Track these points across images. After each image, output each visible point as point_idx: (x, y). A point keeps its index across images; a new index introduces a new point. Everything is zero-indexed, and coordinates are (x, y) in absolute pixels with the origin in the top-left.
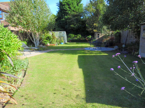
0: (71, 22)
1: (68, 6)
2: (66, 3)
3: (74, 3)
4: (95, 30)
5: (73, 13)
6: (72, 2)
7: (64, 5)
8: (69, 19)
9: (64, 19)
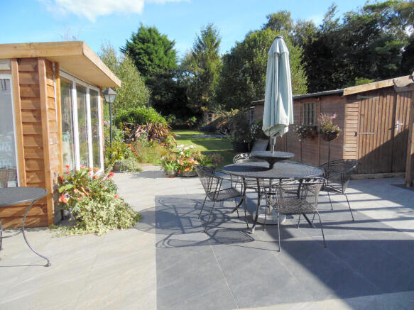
1: (147, 57)
2: (142, 49)
3: (159, 51)
4: (203, 108)
5: (157, 70)
6: (155, 49)
7: (139, 54)
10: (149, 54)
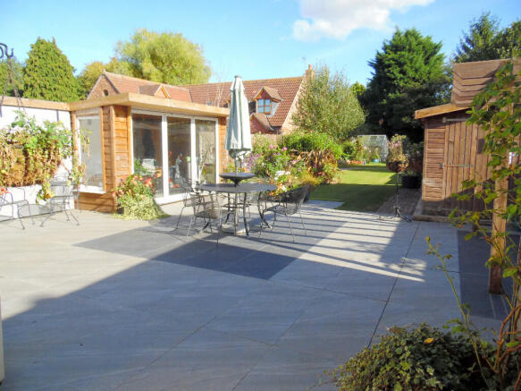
0: (404, 108)
1: (398, 69)
2: (393, 59)
3: (415, 59)
5: (412, 85)
6: (411, 57)
7: (389, 66)
8: (400, 101)
9: (385, 102)
10: (400, 65)
